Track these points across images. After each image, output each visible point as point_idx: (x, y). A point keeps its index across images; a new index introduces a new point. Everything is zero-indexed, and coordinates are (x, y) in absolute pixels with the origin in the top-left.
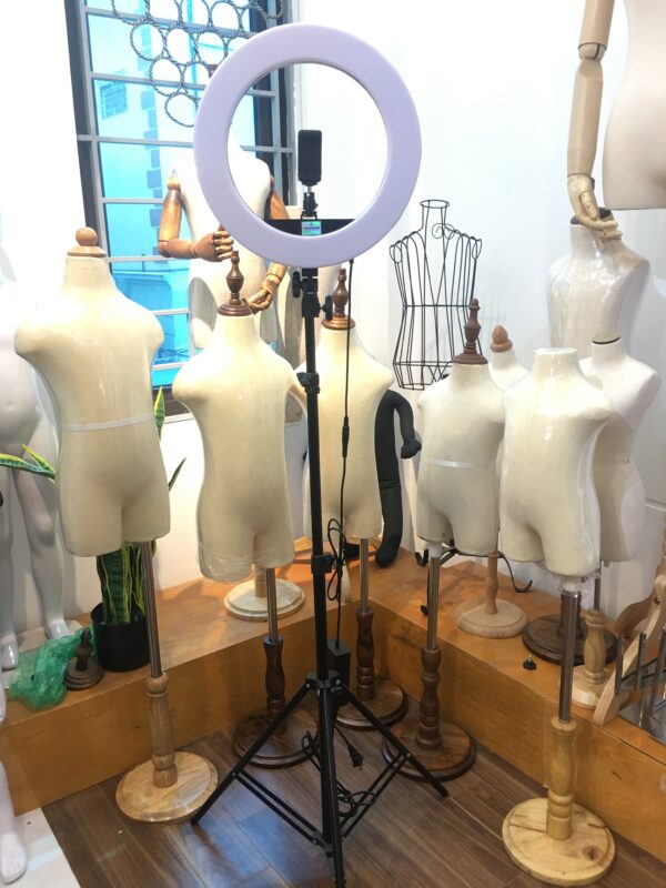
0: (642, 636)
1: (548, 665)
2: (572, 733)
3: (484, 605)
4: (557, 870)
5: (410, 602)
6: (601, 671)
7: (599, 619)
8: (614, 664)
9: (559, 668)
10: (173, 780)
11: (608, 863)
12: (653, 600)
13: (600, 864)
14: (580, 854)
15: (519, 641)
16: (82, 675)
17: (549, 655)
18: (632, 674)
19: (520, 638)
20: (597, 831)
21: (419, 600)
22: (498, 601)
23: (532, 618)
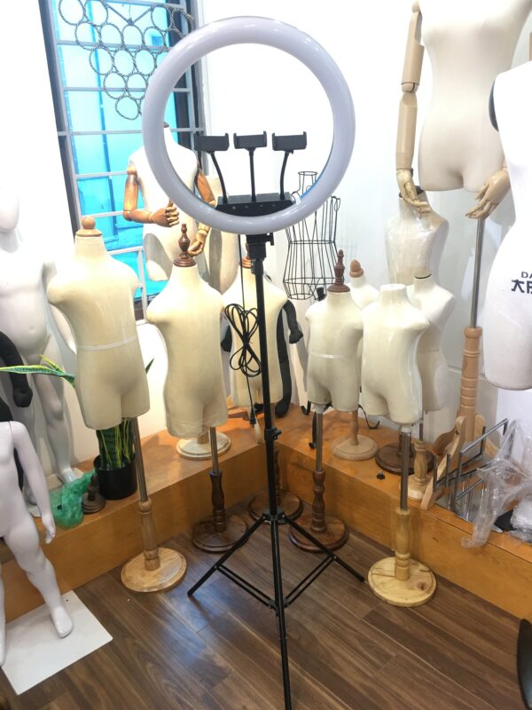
0: (448, 456)
1: (392, 475)
2: (409, 516)
3: (350, 439)
4: (403, 598)
5: (301, 440)
6: (425, 477)
7: (423, 446)
8: (432, 473)
9: (399, 478)
10: (158, 566)
11: (432, 592)
12: (455, 432)
13: (428, 592)
14: (416, 588)
15: (373, 462)
16: (92, 503)
17: (393, 469)
18: (443, 478)
19: (374, 459)
20: (426, 574)
21: (307, 439)
22: (359, 436)
23: (381, 446)
